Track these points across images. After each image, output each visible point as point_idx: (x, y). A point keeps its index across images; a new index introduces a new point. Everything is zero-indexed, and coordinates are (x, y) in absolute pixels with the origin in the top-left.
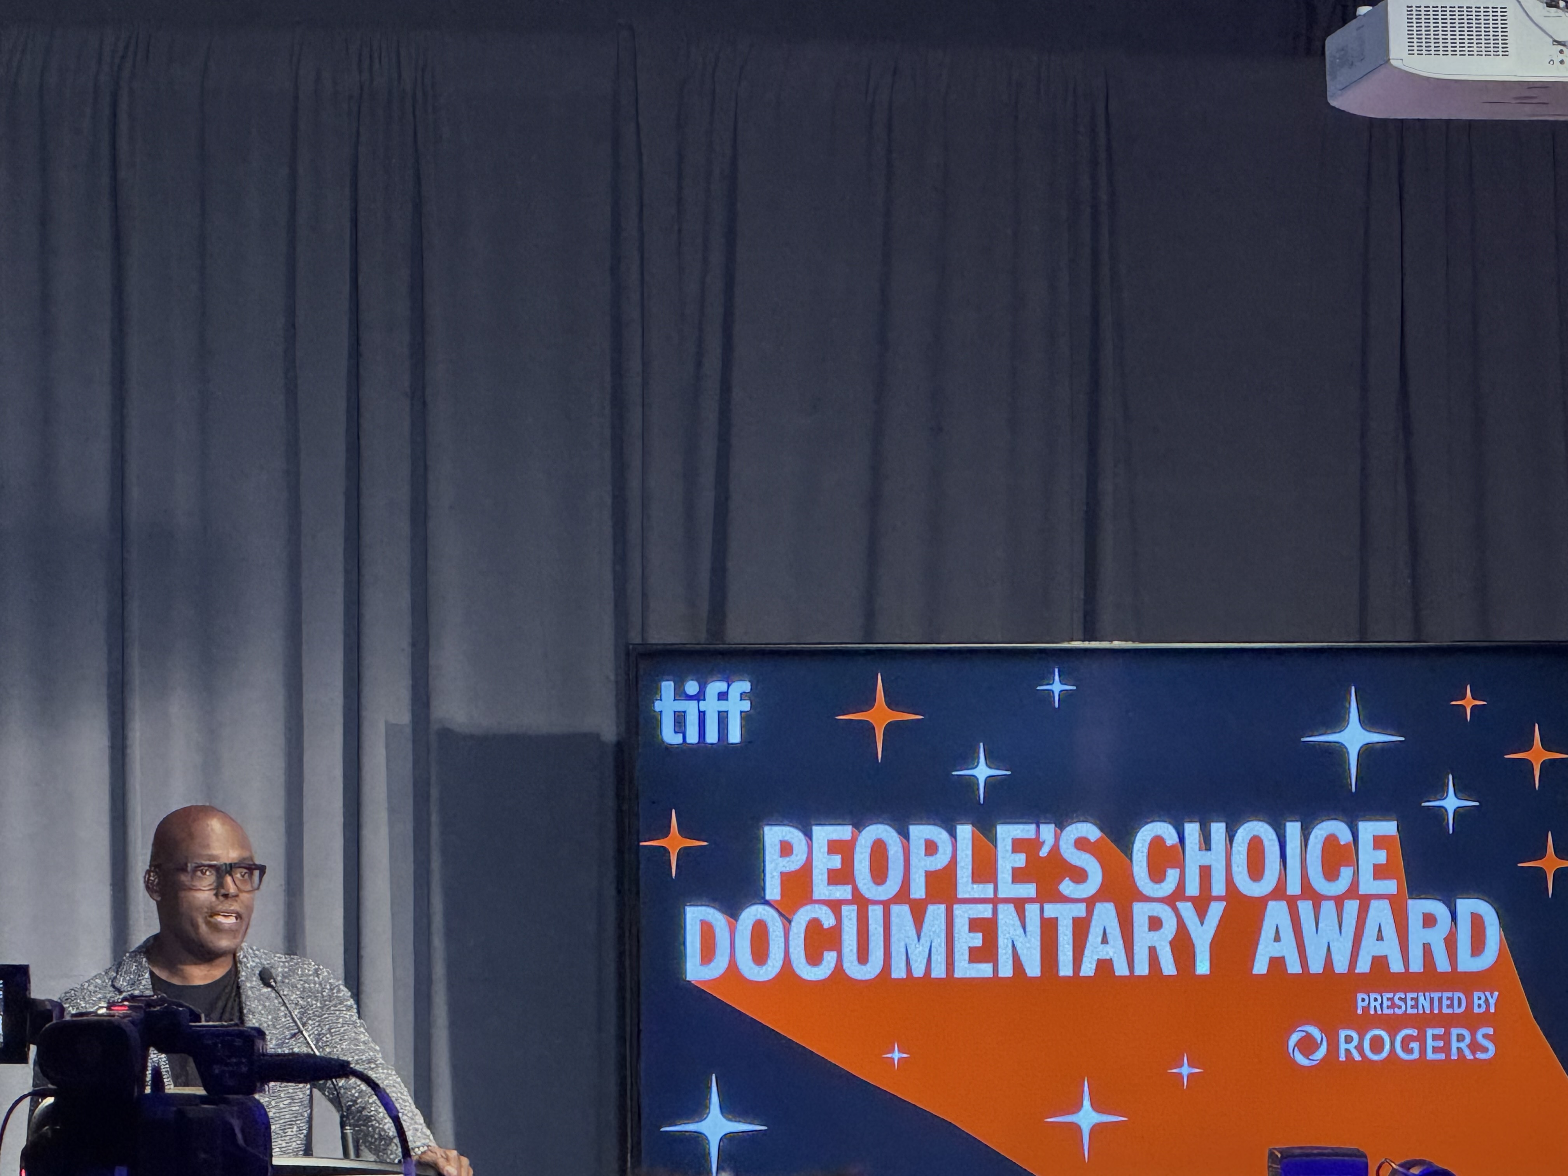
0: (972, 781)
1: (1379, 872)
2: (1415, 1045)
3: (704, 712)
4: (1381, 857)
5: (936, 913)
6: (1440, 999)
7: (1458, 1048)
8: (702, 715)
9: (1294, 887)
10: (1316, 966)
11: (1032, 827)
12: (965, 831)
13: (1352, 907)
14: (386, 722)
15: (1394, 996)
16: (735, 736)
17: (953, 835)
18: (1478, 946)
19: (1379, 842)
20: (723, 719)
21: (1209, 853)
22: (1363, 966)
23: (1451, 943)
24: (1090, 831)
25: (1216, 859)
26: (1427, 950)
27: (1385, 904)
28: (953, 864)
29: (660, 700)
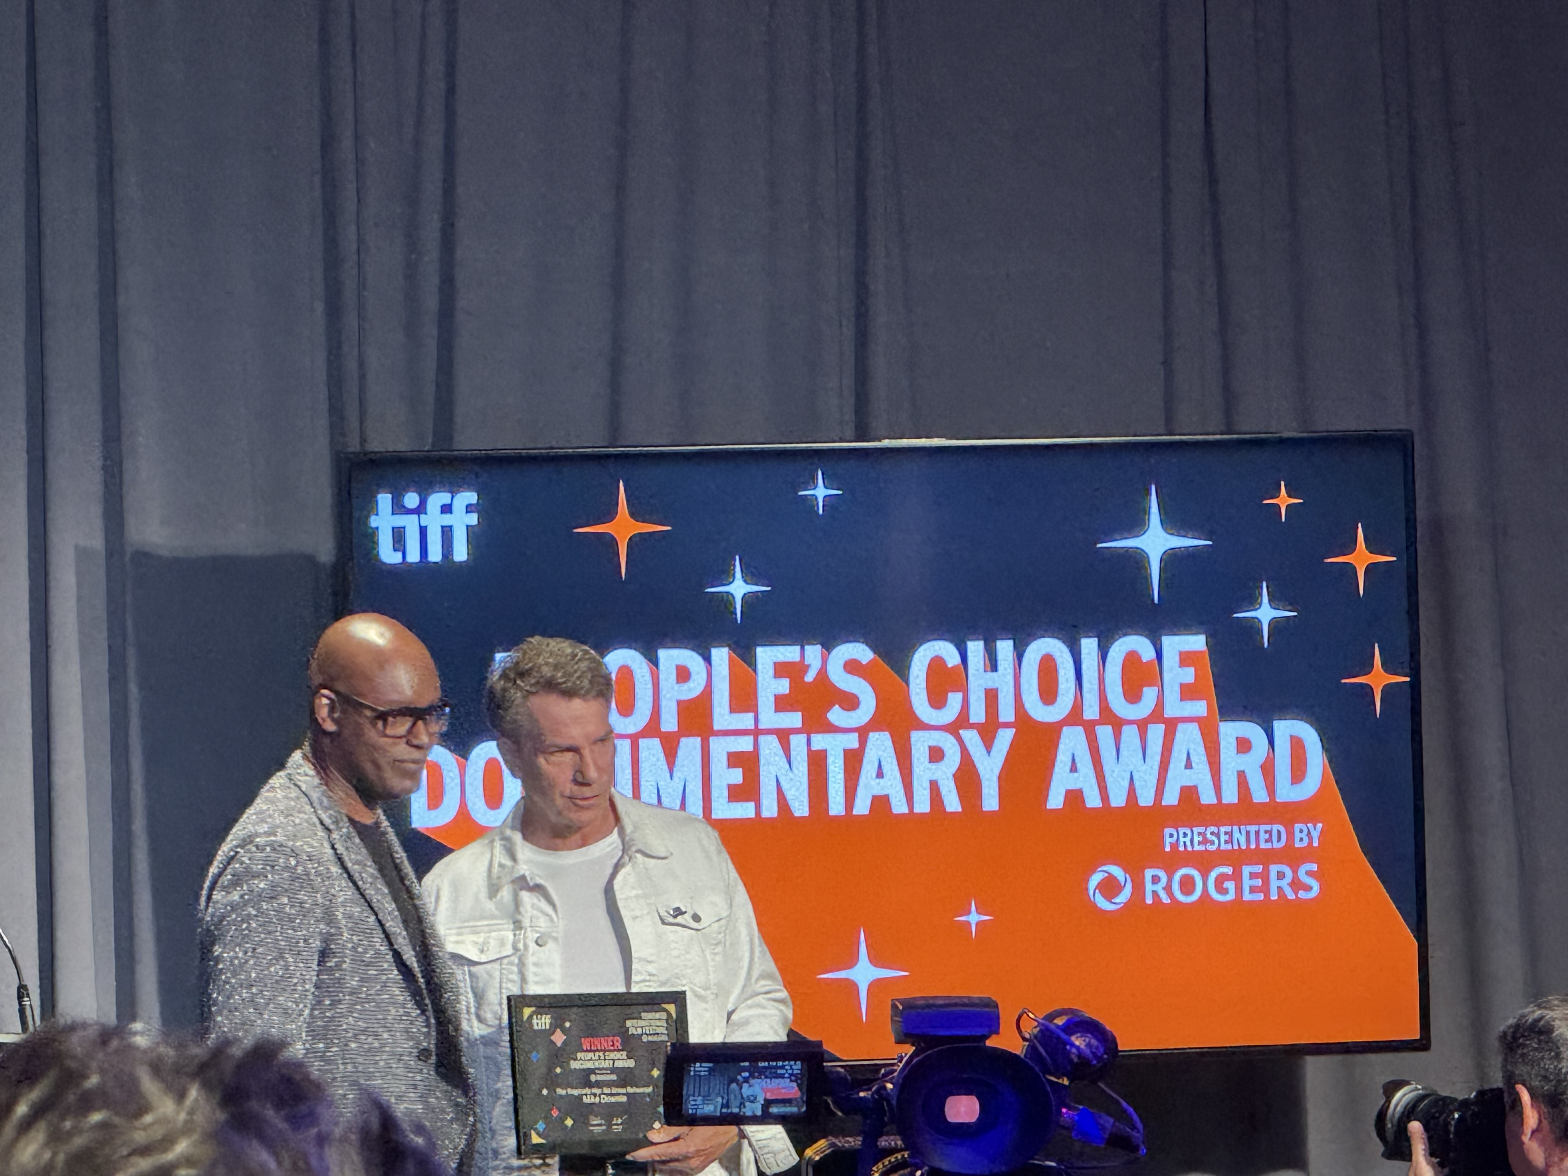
0: (727, 600)
1: (1188, 693)
2: (1230, 885)
3: (426, 527)
4: (1188, 675)
5: (690, 746)
6: (1257, 833)
7: (1279, 888)
8: (423, 531)
9: (1091, 712)
10: (1118, 799)
11: (797, 649)
12: (721, 655)
13: (1156, 732)
14: (76, 547)
15: (1206, 830)
16: (461, 553)
17: (708, 659)
18: (1298, 774)
19: (1186, 659)
20: (447, 532)
21: (994, 673)
22: (1171, 798)
23: (1268, 769)
24: (862, 652)
25: (1004, 680)
26: (1242, 778)
27: (1194, 728)
28: (708, 692)
29: (377, 515)
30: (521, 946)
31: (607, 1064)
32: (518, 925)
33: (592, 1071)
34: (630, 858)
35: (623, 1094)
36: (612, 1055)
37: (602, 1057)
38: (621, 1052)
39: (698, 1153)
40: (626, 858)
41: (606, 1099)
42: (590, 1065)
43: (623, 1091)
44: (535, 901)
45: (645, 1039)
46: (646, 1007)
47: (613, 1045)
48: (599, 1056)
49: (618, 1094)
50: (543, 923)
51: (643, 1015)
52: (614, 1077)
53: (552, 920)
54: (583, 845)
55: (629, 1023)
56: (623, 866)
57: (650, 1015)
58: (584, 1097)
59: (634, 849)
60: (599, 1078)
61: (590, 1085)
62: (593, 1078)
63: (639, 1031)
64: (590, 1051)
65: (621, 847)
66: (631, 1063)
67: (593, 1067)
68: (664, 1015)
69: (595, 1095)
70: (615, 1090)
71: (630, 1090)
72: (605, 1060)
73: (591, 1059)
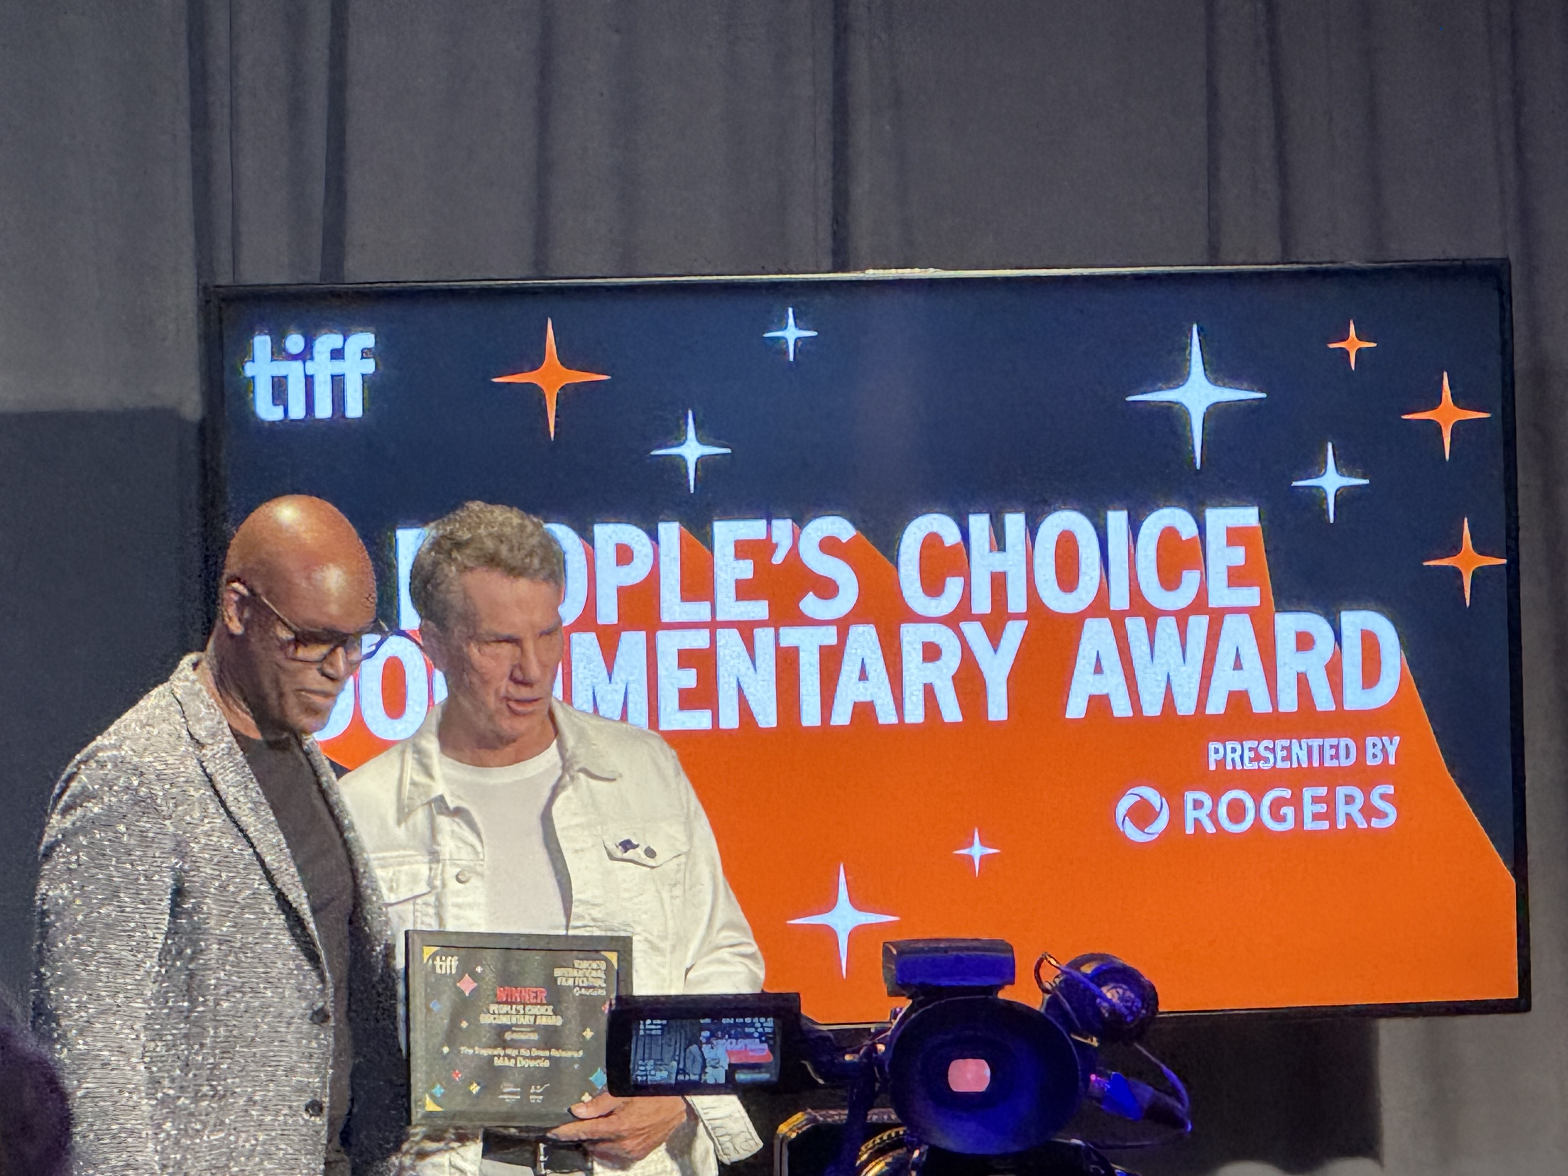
0: (678, 463)
1: (1236, 577)
2: (1289, 810)
3: (312, 376)
4: (1238, 556)
5: (632, 642)
8: (310, 381)
9: (1119, 600)
10: (1152, 707)
11: (762, 524)
12: (671, 532)
13: (1198, 626)
15: (1259, 744)
16: (355, 408)
17: (654, 536)
18: (1371, 674)
19: (1234, 536)
20: (338, 382)
21: (1003, 554)
23: (1334, 671)
24: (841, 528)
25: (1013, 563)
26: (1302, 681)
27: (1244, 620)
28: (654, 576)
29: (253, 361)
30: (438, 883)
31: (527, 1020)
32: (434, 857)
33: (508, 1028)
34: (572, 778)
35: (546, 1058)
36: (535, 1010)
37: (522, 1012)
38: (546, 1007)
39: (635, 1133)
40: (567, 778)
41: (522, 1063)
42: (505, 1020)
43: (547, 1053)
44: (456, 828)
45: (577, 992)
46: (581, 955)
47: (536, 997)
48: (518, 1011)
49: (538, 1058)
50: (465, 856)
51: (577, 963)
52: (534, 1037)
53: (476, 853)
54: (517, 761)
55: (557, 972)
56: (564, 788)
57: (585, 964)
58: (496, 1058)
59: (576, 768)
60: (516, 1036)
61: (505, 1045)
62: (508, 1036)
63: (570, 982)
64: (506, 1003)
65: (560, 764)
66: (558, 1021)
67: (509, 1023)
68: (603, 966)
69: (510, 1057)
70: (535, 1052)
71: (554, 1053)
72: (524, 1014)
73: (507, 1013)
